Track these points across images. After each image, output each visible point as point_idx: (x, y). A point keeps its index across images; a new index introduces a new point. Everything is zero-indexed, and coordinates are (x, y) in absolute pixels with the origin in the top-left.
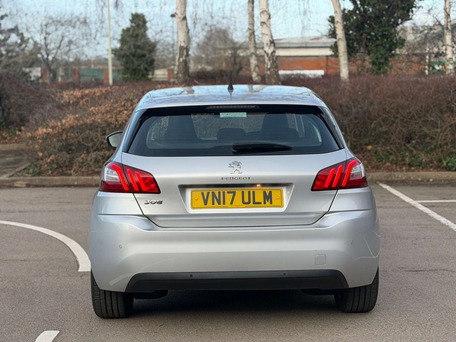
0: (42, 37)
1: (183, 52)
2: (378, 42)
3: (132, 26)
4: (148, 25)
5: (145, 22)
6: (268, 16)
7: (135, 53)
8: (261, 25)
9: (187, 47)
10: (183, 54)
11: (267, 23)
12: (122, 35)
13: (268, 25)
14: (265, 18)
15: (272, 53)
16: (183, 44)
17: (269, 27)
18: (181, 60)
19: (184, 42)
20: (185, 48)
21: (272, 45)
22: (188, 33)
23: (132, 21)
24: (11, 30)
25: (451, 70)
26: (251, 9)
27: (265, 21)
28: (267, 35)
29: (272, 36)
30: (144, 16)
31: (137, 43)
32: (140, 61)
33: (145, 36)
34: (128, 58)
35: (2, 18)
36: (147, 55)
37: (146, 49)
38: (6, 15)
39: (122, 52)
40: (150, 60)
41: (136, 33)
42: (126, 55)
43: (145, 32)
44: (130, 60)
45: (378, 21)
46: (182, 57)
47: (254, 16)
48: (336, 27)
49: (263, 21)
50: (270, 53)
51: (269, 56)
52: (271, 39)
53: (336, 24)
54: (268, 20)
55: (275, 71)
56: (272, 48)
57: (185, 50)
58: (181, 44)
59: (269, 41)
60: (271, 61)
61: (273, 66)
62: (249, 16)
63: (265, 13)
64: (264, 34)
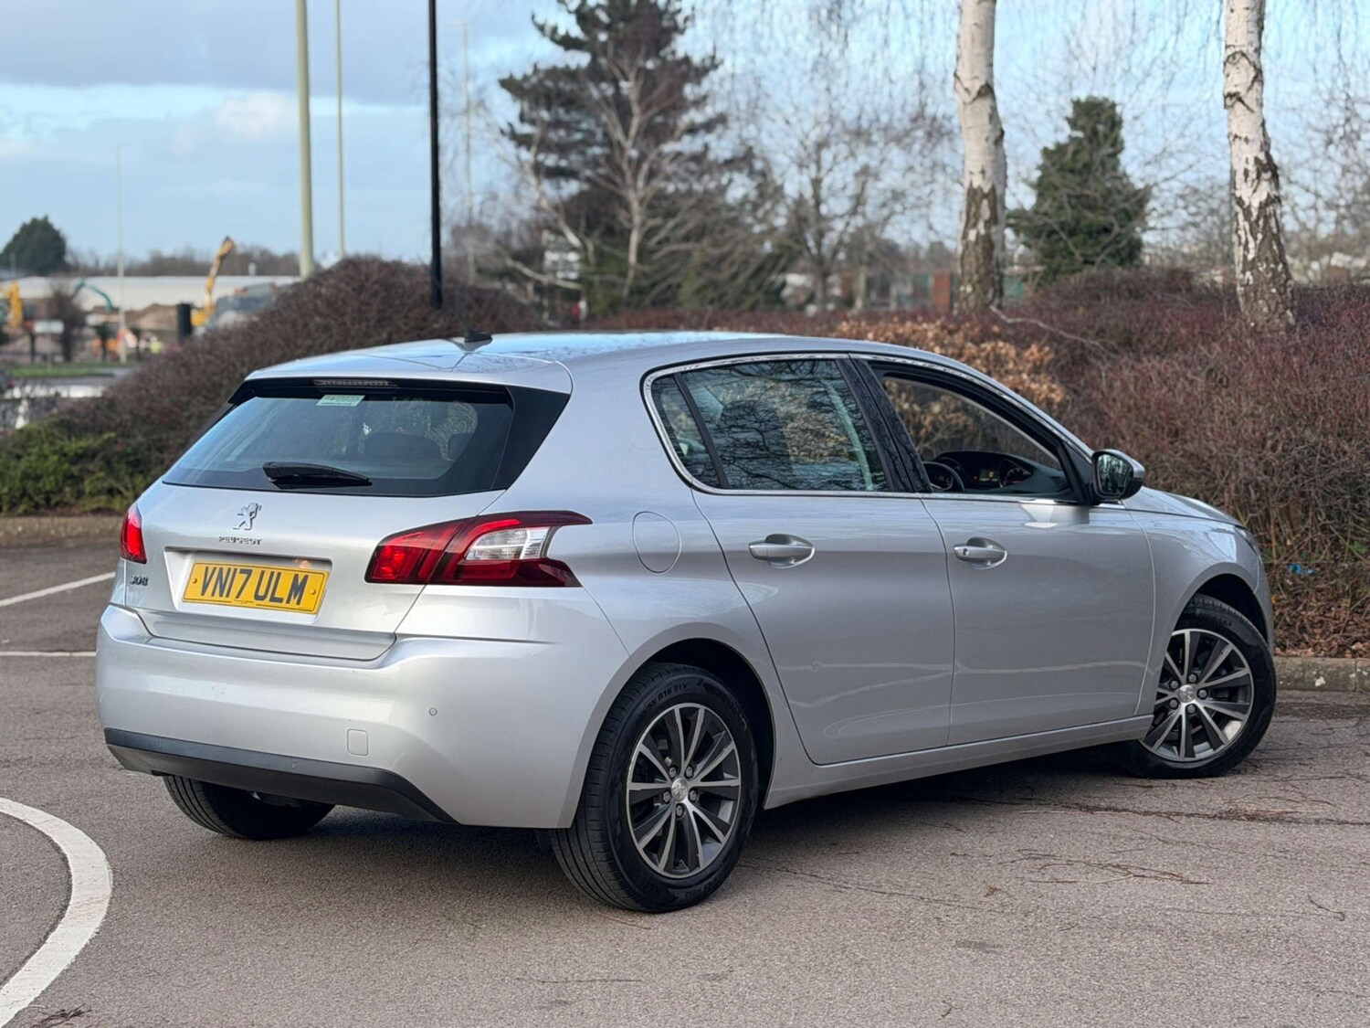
0: (806, 179)
3: (1072, 139)
4: (1125, 133)
5: (1115, 123)
7: (1078, 222)
12: (1041, 168)
23: (1073, 123)
30: (1113, 106)
31: (1087, 192)
32: (1092, 246)
33: (1115, 168)
34: (1055, 237)
35: (709, 126)
36: (1117, 229)
37: (1113, 210)
38: (721, 119)
39: (1039, 221)
40: (1124, 243)
41: (1084, 157)
42: (1048, 228)
43: (1114, 155)
44: (1062, 244)
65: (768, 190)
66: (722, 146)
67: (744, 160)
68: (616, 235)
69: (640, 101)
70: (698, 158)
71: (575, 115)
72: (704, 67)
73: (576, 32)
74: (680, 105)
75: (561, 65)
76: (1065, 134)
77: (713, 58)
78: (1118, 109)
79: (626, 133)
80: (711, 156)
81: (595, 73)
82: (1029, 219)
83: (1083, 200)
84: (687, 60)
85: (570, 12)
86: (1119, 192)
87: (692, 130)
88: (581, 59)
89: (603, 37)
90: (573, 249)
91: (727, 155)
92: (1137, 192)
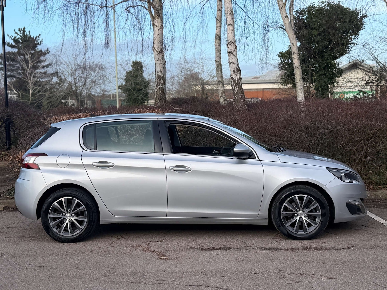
0: (72, 78)
1: (160, 80)
2: (321, 72)
3: (133, 70)
4: (144, 69)
5: (142, 67)
6: (235, 47)
7: (135, 88)
8: (228, 55)
9: (163, 76)
10: (160, 83)
11: (234, 53)
12: (126, 76)
13: (235, 55)
14: (232, 48)
15: (238, 79)
16: (160, 74)
17: (235, 56)
18: (159, 87)
19: (161, 72)
20: (162, 78)
21: (239, 72)
22: (164, 64)
23: (133, 66)
24: (53, 74)
26: (218, 45)
27: (232, 51)
28: (234, 63)
29: (238, 65)
30: (141, 63)
31: (136, 81)
32: (138, 93)
33: (142, 76)
34: (130, 91)
35: (47, 66)
36: (144, 90)
37: (142, 85)
38: (50, 64)
39: (126, 88)
40: (145, 92)
41: (135, 74)
42: (129, 89)
43: (142, 74)
44: (132, 93)
45: (321, 55)
46: (159, 85)
47: (221, 50)
48: (293, 58)
49: (230, 51)
50: (237, 79)
51: (236, 83)
52: (238, 67)
53: (293, 54)
54: (234, 51)
55: (242, 95)
56: (238, 75)
57: (162, 79)
58: (158, 74)
59: (235, 69)
60: (238, 87)
61: (240, 92)
62: (216, 51)
63: (233, 44)
64: (231, 62)
65: (62, 80)
66: (50, 70)
67: (56, 74)
68: (27, 91)
69: (31, 60)
70: (45, 73)
71: (14, 63)
72: (45, 52)
73: (14, 44)
74: (40, 62)
75: (10, 51)
76: (130, 69)
77: (48, 50)
78: (142, 63)
79: (28, 67)
80: (48, 73)
81: (19, 53)
82: (124, 87)
83: (136, 83)
84: (41, 51)
85: (12, 39)
86: (144, 81)
87: (43, 67)
88: (15, 50)
89: (21, 45)
90: (16, 94)
91: (52, 72)
92: (147, 81)
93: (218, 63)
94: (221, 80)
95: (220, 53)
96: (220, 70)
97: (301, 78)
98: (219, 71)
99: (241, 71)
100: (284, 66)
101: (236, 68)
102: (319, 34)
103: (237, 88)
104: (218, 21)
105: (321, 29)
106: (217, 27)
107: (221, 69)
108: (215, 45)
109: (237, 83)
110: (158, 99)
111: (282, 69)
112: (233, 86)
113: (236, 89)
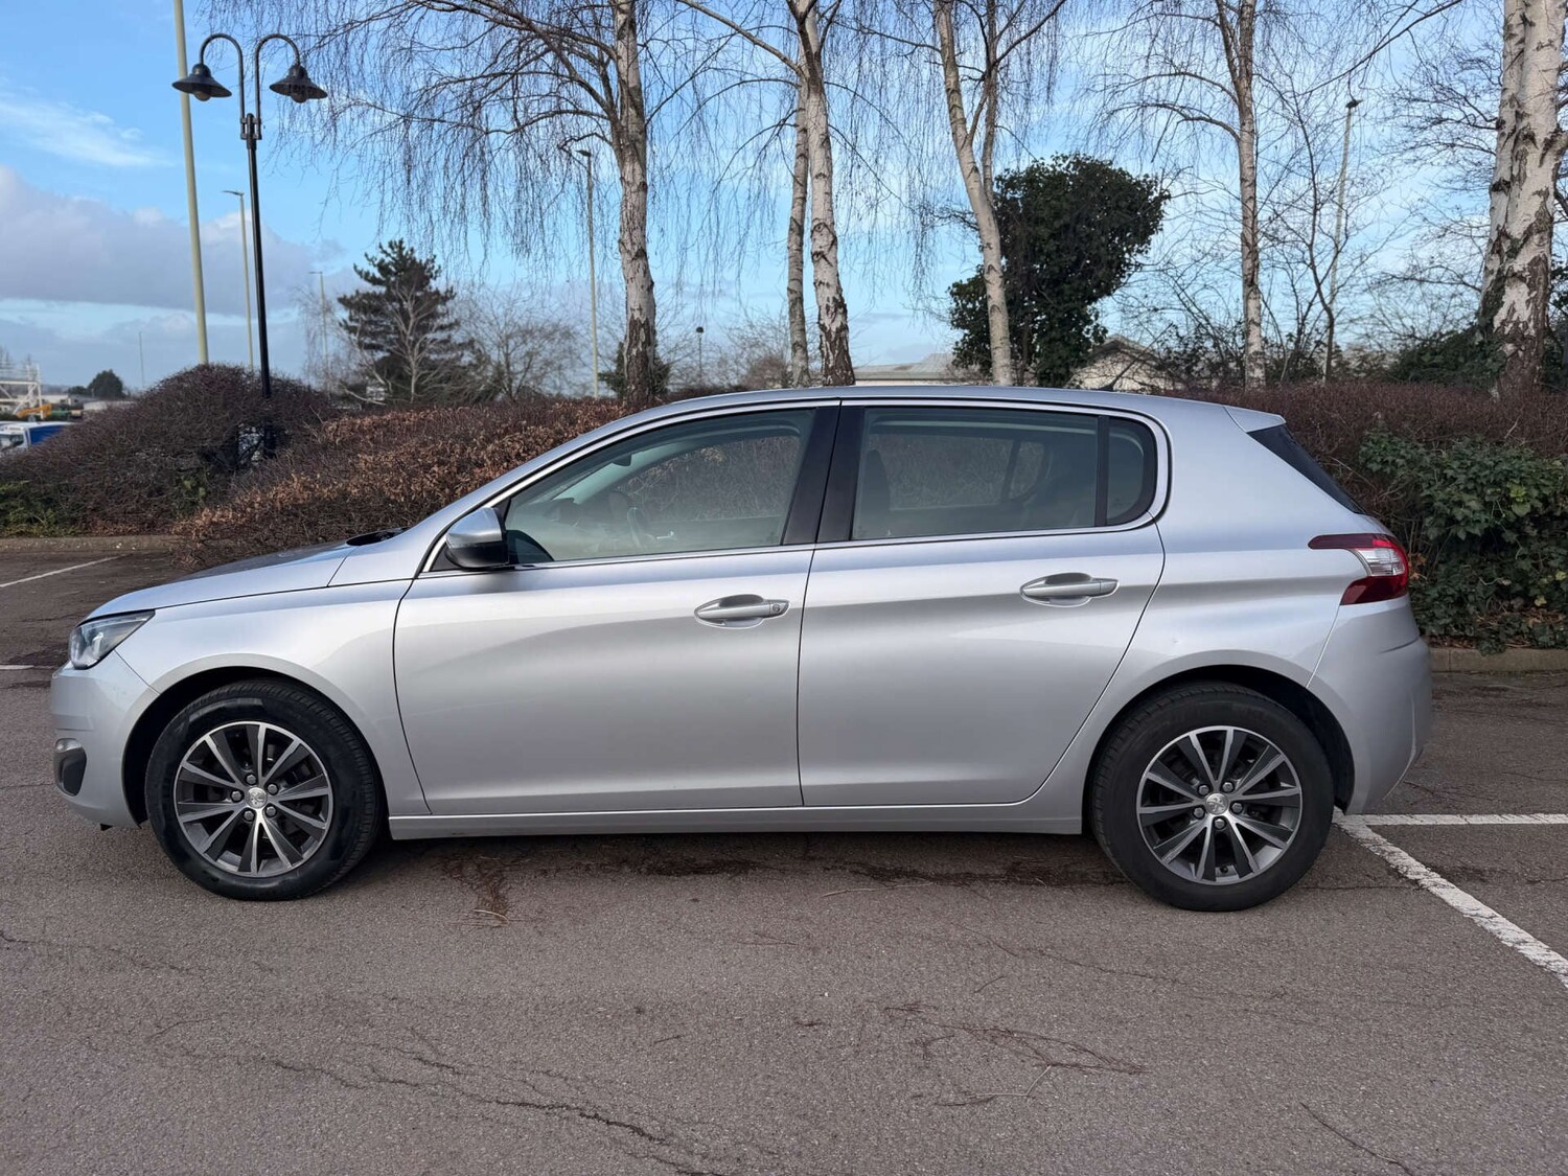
1: (638, 333)
2: (1053, 335)
6: (831, 239)
8: (813, 260)
9: (647, 321)
10: (637, 339)
11: (830, 257)
13: (832, 261)
14: (823, 242)
15: (839, 331)
16: (637, 315)
17: (833, 264)
18: (634, 352)
19: (640, 309)
20: (643, 325)
21: (841, 310)
22: (650, 289)
24: (463, 346)
25: (1258, 380)
27: (825, 250)
28: (828, 285)
29: (839, 290)
35: (450, 326)
38: (457, 323)
45: (1056, 290)
46: (636, 345)
47: (802, 262)
48: (988, 282)
49: (819, 250)
50: (834, 330)
51: (833, 339)
52: (837, 297)
53: (988, 273)
54: (830, 249)
55: (846, 375)
56: (839, 318)
57: (642, 330)
58: (633, 317)
59: (831, 300)
60: (837, 352)
61: (842, 364)
62: (790, 263)
63: (825, 231)
64: (821, 283)
65: (482, 359)
66: (458, 337)
67: (469, 344)
68: (405, 379)
69: (414, 311)
70: (445, 342)
71: (379, 318)
72: (446, 296)
73: (378, 275)
74: (434, 315)
75: (371, 292)
77: (452, 291)
79: (407, 326)
80: (452, 341)
81: (389, 297)
84: (437, 292)
85: (375, 265)
87: (442, 328)
88: (382, 290)
89: (393, 279)
90: (381, 385)
91: (461, 341)
93: (794, 296)
94: (799, 340)
95: (801, 270)
96: (798, 313)
97: (1004, 338)
98: (795, 317)
99: (848, 308)
100: (963, 318)
101: (834, 298)
102: (1052, 236)
103: (834, 354)
104: (798, 186)
105: (1057, 224)
106: (794, 201)
107: (802, 312)
108: (788, 248)
109: (835, 341)
110: (633, 382)
111: (958, 326)
112: (824, 349)
113: (831, 357)
